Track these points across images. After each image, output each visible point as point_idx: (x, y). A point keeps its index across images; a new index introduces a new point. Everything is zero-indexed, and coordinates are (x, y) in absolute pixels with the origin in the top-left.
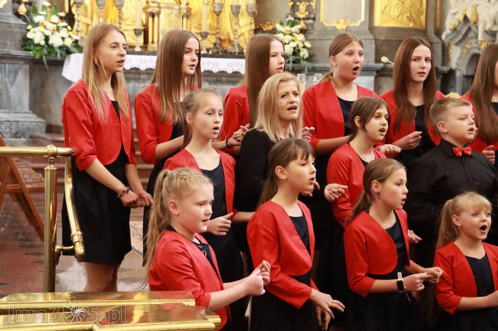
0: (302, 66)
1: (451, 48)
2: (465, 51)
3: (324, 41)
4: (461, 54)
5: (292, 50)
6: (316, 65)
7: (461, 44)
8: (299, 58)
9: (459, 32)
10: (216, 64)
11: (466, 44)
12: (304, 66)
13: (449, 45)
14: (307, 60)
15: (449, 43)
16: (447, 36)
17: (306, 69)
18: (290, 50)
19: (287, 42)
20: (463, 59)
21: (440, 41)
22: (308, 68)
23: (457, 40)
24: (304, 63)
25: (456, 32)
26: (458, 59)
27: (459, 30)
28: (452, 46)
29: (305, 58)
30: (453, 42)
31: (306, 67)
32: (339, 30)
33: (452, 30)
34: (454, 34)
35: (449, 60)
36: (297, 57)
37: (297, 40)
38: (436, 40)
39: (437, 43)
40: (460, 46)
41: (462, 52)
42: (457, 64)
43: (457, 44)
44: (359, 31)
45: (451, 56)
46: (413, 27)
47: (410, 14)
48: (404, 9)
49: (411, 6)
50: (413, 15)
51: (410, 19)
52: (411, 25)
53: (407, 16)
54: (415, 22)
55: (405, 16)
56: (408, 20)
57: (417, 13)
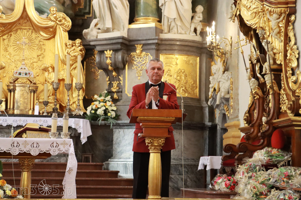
0: (109, 122)
1: (216, 110)
3: (126, 106)
5: (103, 112)
6: (119, 122)
8: (108, 117)
10: (45, 121)
12: (110, 122)
14: (114, 118)
17: (111, 125)
18: (102, 112)
19: (99, 107)
20: (219, 118)
21: (207, 106)
22: (113, 124)
24: (111, 121)
29: (112, 117)
31: (112, 123)
36: (107, 117)
37: (107, 106)
40: (219, 109)
45: (216, 116)
46: (188, 96)
47: (185, 88)
48: (180, 85)
49: (186, 83)
50: (187, 88)
51: (185, 92)
52: (186, 95)
53: (183, 89)
54: (189, 93)
55: (181, 89)
56: (184, 92)
57: (191, 87)
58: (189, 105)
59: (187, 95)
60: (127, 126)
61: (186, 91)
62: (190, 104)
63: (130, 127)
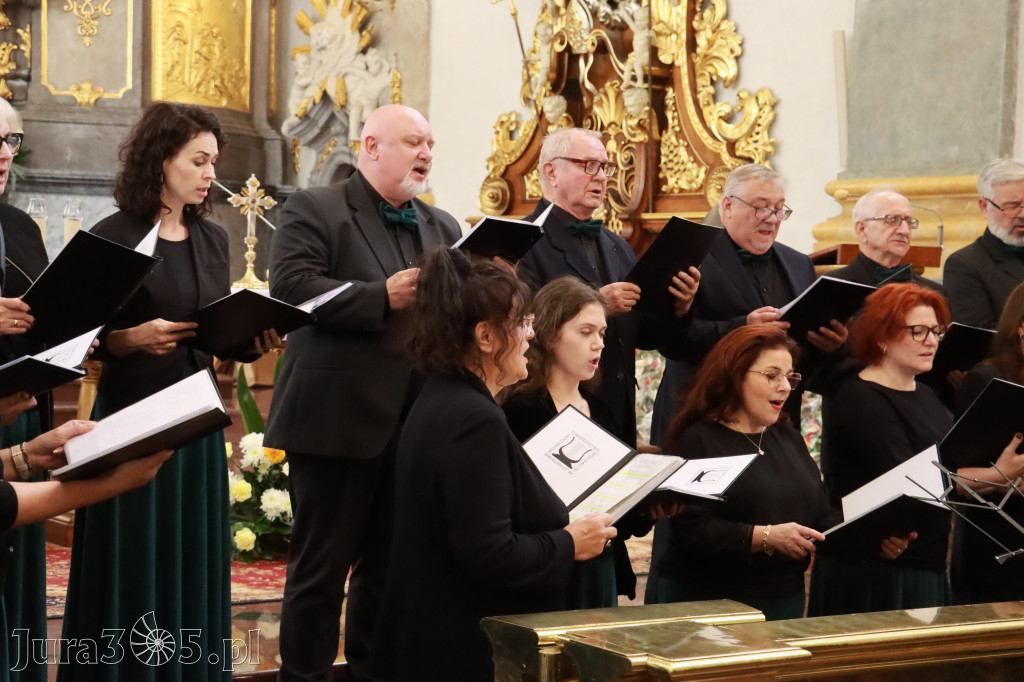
1: (298, 150)
2: (325, 157)
4: (317, 163)
6: (34, 172)
7: (316, 146)
9: (314, 122)
11: (327, 145)
13: (295, 146)
15: (294, 140)
16: (292, 128)
20: (320, 173)
21: (279, 137)
23: (311, 136)
25: (307, 122)
26: (313, 173)
27: (314, 119)
28: (300, 147)
30: (303, 141)
32: (80, 104)
33: (300, 118)
34: (304, 126)
35: (296, 173)
38: (272, 134)
39: (272, 140)
40: (316, 149)
41: (320, 160)
42: (310, 181)
43: (310, 144)
44: (123, 108)
45: (299, 165)
46: (228, 107)
47: (222, 82)
48: (209, 71)
49: (223, 67)
50: (226, 83)
51: (221, 92)
52: (224, 103)
53: (216, 86)
54: (231, 98)
55: (212, 85)
56: (218, 93)
57: (234, 80)
58: (235, 131)
59: (227, 104)
60: (62, 184)
61: (222, 90)
62: (235, 128)
63: (65, 189)
